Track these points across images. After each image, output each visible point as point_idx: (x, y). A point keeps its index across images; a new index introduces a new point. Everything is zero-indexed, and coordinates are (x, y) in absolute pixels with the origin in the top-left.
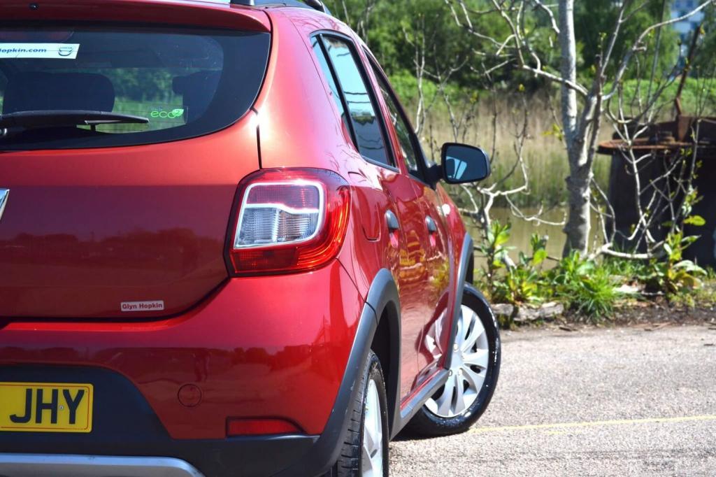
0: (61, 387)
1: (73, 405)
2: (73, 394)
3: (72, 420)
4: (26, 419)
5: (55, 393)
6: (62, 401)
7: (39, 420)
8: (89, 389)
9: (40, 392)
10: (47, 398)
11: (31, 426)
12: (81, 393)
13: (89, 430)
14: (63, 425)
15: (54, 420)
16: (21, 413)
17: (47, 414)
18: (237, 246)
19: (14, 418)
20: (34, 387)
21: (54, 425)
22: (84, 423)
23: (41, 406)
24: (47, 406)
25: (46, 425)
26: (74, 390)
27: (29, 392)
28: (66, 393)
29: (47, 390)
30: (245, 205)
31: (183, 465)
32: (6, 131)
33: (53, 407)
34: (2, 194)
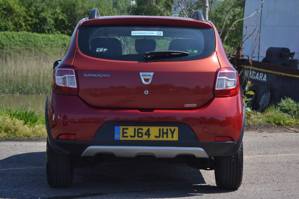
0: (169, 128)
1: (172, 133)
2: (172, 130)
3: (172, 137)
4: (159, 137)
5: (167, 130)
6: (169, 132)
7: (163, 137)
8: (177, 128)
9: (163, 129)
10: (165, 131)
11: (161, 139)
12: (174, 130)
13: (177, 140)
14: (170, 138)
15: (167, 137)
16: (158, 135)
17: (165, 135)
18: (216, 89)
19: (156, 137)
20: (161, 128)
21: (167, 139)
22: (176, 138)
23: (163, 133)
24: (165, 133)
25: (165, 138)
26: (172, 128)
27: (160, 129)
28: (170, 130)
29: (165, 129)
30: (218, 78)
32: (149, 56)
33: (167, 133)
34: (152, 74)
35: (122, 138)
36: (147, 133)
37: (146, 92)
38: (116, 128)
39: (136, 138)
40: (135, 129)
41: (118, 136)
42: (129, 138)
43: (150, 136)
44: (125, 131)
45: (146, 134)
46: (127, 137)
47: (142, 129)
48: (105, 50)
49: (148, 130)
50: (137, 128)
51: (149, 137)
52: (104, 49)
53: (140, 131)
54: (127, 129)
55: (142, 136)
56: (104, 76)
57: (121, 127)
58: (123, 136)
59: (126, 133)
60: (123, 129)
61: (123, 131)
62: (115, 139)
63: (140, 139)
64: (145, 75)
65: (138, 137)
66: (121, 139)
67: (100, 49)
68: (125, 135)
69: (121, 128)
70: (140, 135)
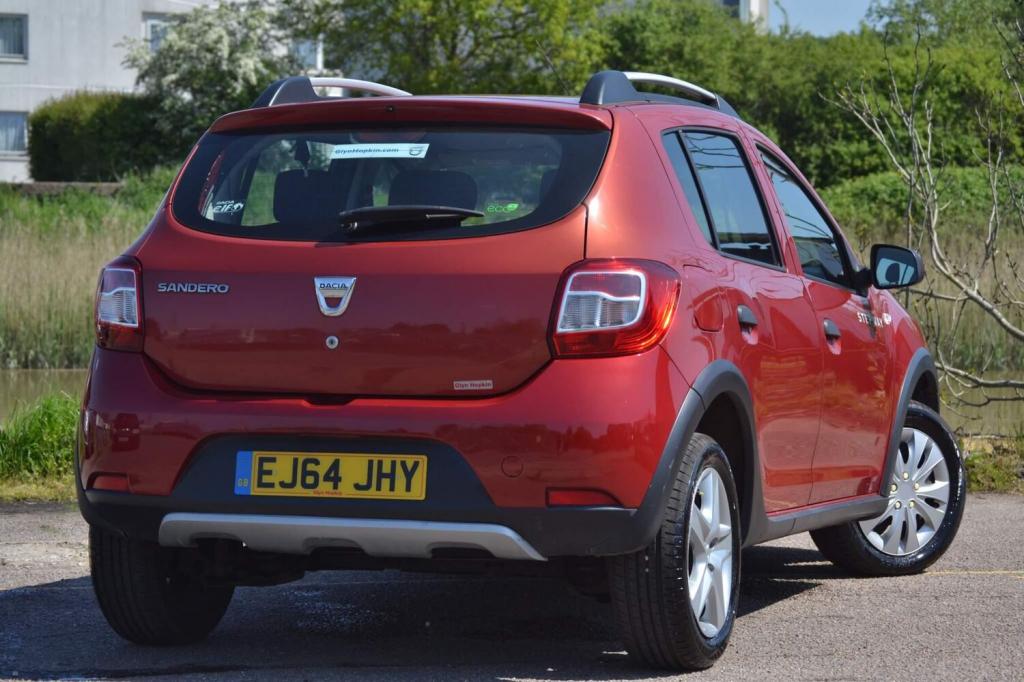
0: (399, 458)
1: (409, 475)
2: (410, 465)
3: (408, 488)
4: (368, 487)
5: (394, 464)
6: (399, 471)
7: (379, 488)
8: (423, 460)
9: (380, 463)
10: (386, 469)
11: (371, 494)
12: (416, 464)
13: (423, 497)
14: (400, 493)
15: (392, 488)
16: (363, 482)
17: (386, 482)
18: (560, 330)
19: (357, 487)
20: (376, 458)
21: (392, 493)
22: (418, 492)
23: (381, 475)
24: (386, 476)
25: (385, 493)
26: (410, 460)
27: (371, 463)
28: (403, 464)
29: (387, 460)
30: (568, 292)
31: (508, 532)
32: (356, 224)
33: (392, 476)
34: (350, 282)
35: (256, 491)
36: (332, 475)
37: (332, 342)
38: (241, 456)
39: (298, 491)
40: (296, 461)
41: (247, 484)
42: (278, 491)
43: (339, 484)
44: (267, 466)
45: (327, 478)
46: (271, 485)
47: (317, 462)
48: (236, 206)
49: (335, 466)
50: (302, 457)
51: (335, 487)
52: (235, 203)
53: (311, 467)
54: (273, 460)
55: (315, 485)
56: (211, 290)
57: (255, 453)
58: (261, 484)
59: (269, 473)
60: (262, 461)
61: (261, 465)
62: (237, 492)
63: (310, 493)
64: (329, 287)
65: (305, 485)
66: (252, 493)
67: (223, 205)
68: (266, 479)
69: (256, 455)
70: (310, 480)
